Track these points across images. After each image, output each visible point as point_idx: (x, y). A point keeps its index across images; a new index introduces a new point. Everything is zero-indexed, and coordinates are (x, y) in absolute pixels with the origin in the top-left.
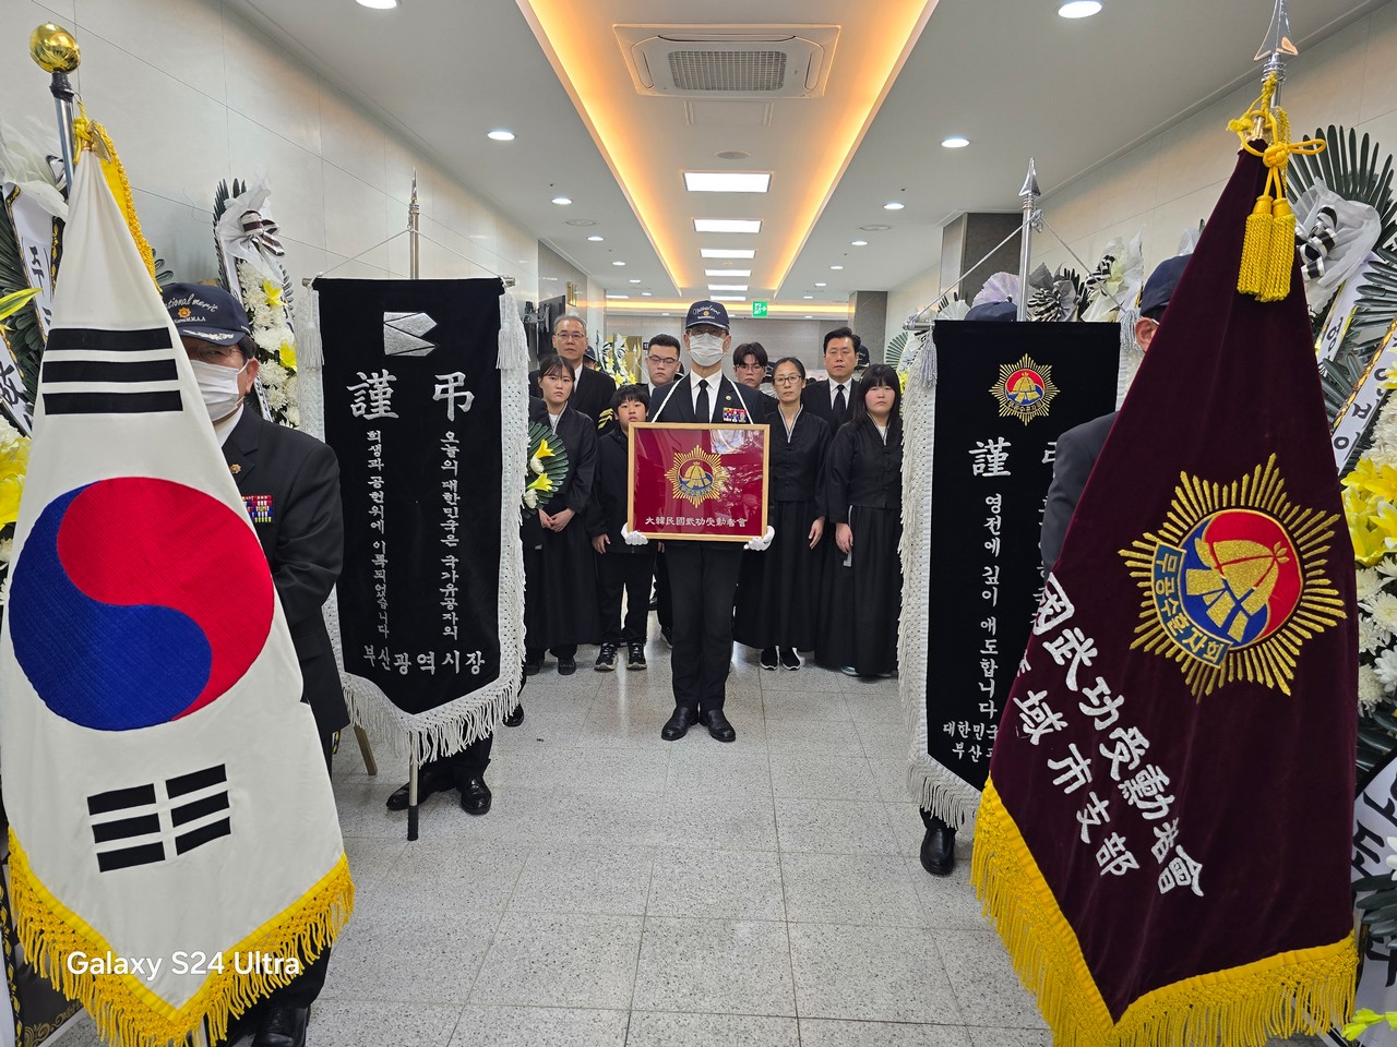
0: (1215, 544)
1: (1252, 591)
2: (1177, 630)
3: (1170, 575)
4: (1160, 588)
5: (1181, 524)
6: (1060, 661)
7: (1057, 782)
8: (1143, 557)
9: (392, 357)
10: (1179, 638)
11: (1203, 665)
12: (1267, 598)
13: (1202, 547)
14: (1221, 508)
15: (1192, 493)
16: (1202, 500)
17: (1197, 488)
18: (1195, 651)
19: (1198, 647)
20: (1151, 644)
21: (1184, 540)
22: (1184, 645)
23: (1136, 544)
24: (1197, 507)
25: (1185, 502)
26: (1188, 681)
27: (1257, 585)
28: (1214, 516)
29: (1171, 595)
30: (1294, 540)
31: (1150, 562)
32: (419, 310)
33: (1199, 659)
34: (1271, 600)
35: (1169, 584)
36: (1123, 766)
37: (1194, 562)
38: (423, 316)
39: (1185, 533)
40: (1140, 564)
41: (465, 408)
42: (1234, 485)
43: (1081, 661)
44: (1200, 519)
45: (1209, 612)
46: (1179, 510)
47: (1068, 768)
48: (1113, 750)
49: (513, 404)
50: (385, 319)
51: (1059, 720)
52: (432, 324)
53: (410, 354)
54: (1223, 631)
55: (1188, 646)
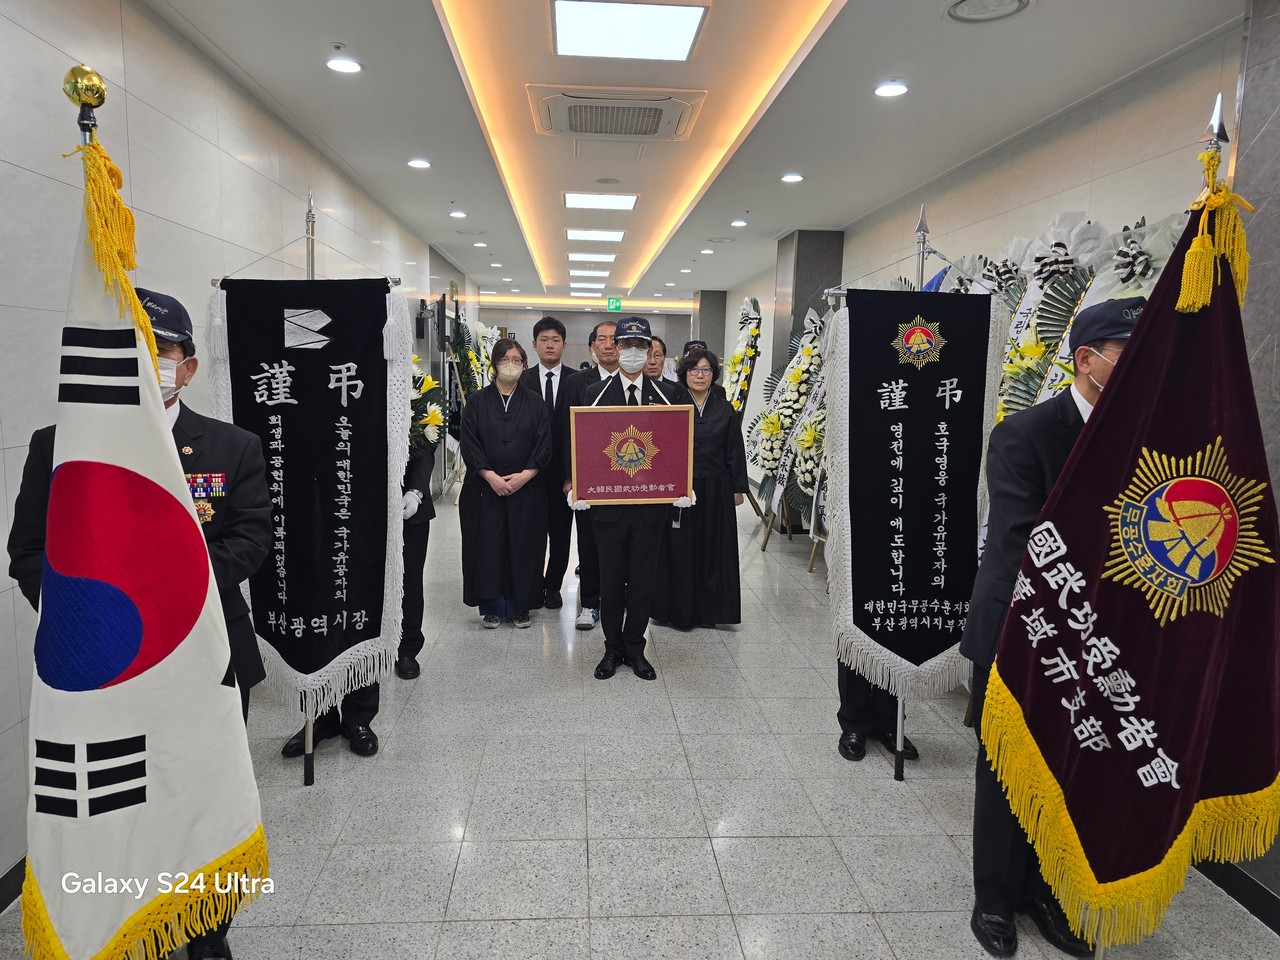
0: (1174, 503)
1: (1204, 540)
2: (1143, 568)
3: (1134, 524)
4: (1126, 534)
5: (1142, 486)
6: (1054, 587)
7: (1047, 674)
8: (1117, 511)
10: (1145, 574)
11: (1165, 596)
12: (1215, 546)
13: (1162, 505)
14: (1179, 476)
15: (1152, 463)
16: (1161, 469)
17: (1157, 460)
18: (1156, 584)
19: (1159, 580)
20: (1120, 576)
22: (1149, 579)
24: (1156, 474)
25: (1146, 470)
27: (1208, 536)
28: (1173, 482)
29: (1135, 539)
31: (1118, 514)
33: (1161, 591)
34: (1218, 547)
35: (1133, 531)
36: (1097, 666)
39: (1146, 493)
40: (1114, 516)
42: (1190, 459)
43: (1071, 588)
44: (1159, 484)
45: (1169, 554)
46: (1142, 476)
47: (1056, 665)
48: (1089, 655)
51: (1052, 629)
54: (1182, 569)
55: (1151, 580)
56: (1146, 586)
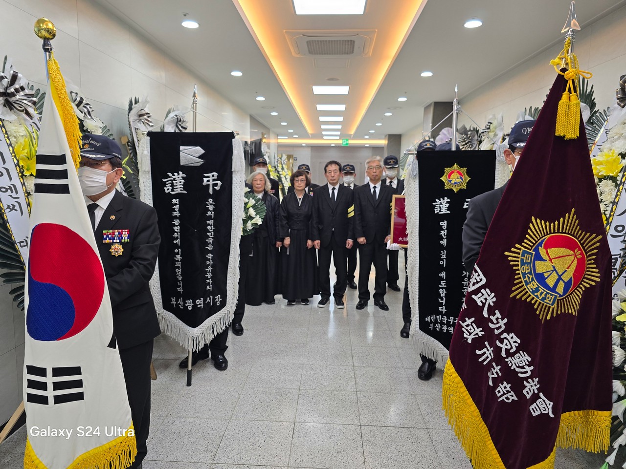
0: (548, 250)
1: (566, 271)
3: (528, 263)
4: (523, 270)
5: (532, 240)
6: (480, 304)
7: (480, 360)
8: (516, 255)
9: (183, 166)
10: (533, 292)
11: (544, 305)
12: (572, 274)
13: (542, 251)
14: (551, 233)
15: (537, 226)
16: (541, 229)
17: (539, 224)
18: (540, 298)
19: (542, 296)
20: (520, 295)
21: (534, 247)
22: (535, 296)
23: (513, 249)
24: (539, 232)
25: (534, 230)
26: (538, 312)
27: (568, 268)
28: (547, 237)
29: (528, 273)
30: (584, 248)
31: (519, 258)
32: (196, 145)
33: (543, 302)
34: (574, 275)
35: (527, 268)
36: (507, 351)
37: (538, 257)
38: (198, 148)
39: (534, 244)
40: (514, 259)
41: (217, 188)
42: (556, 223)
43: (489, 303)
44: (541, 238)
45: (547, 281)
46: (531, 234)
47: (485, 353)
48: (502, 343)
49: (238, 187)
50: (181, 149)
51: (480, 332)
52: (202, 151)
53: (192, 165)
54: (554, 289)
55: (537, 296)
56: (534, 300)
